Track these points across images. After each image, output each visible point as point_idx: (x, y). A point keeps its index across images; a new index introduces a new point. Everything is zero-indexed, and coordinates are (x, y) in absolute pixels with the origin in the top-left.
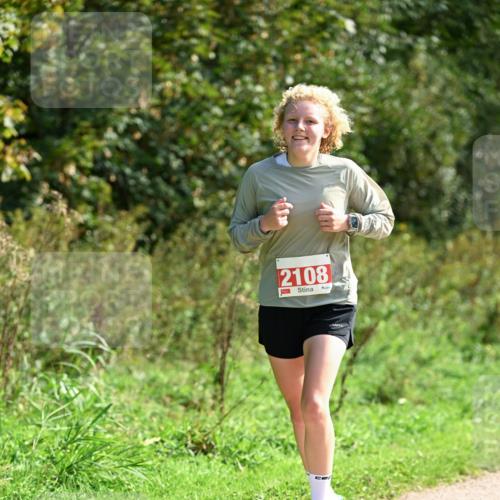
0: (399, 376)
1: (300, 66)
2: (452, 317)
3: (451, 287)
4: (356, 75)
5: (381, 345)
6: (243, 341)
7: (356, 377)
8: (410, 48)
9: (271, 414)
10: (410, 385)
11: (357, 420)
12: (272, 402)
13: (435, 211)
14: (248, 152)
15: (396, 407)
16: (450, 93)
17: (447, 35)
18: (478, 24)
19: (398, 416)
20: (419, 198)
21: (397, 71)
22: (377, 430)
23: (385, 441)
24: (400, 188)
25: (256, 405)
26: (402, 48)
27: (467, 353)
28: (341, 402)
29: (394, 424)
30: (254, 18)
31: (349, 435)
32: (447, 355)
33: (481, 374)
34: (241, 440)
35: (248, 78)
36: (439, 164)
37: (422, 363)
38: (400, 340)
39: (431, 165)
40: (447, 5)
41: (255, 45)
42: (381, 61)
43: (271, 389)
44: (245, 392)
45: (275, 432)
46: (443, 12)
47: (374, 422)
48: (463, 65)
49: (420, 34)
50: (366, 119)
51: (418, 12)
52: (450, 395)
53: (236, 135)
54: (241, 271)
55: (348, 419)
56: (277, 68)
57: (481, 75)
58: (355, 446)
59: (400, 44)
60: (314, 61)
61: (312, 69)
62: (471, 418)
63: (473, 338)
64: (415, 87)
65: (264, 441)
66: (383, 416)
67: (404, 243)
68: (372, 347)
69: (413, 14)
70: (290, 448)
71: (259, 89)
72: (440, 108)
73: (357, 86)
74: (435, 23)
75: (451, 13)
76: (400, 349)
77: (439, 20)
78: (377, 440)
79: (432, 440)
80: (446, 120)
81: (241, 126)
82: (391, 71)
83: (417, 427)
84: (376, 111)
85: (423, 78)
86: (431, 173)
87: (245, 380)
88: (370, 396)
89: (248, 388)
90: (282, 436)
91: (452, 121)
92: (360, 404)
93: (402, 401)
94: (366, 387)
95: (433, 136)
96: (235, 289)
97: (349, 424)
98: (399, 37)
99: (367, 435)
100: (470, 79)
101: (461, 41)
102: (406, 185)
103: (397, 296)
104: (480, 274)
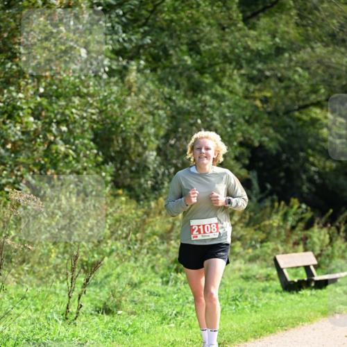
0: (118, 295)
1: (48, 80)
2: (155, 254)
3: (154, 233)
4: (88, 87)
5: (105, 274)
6: (9, 272)
7: (88, 296)
8: (125, 68)
9: (29, 322)
10: (126, 301)
11: (89, 326)
12: (30, 313)
13: (142, 180)
14: (13, 139)
15: (116, 316)
16: (152, 100)
17: (150, 59)
18: (171, 52)
19: (117, 323)
20: (131, 171)
21: (116, 83)
22: (103, 332)
23: (108, 340)
24: (118, 165)
25: (19, 315)
26: (119, 68)
27: (165, 279)
28: (78, 313)
29: (115, 329)
30: (17, 47)
31: (84, 336)
32: (151, 280)
33: (175, 293)
34: (8, 340)
35: (12, 88)
36: (145, 148)
37: (134, 286)
38: (119, 270)
39: (140, 150)
40: (151, 40)
41: (17, 65)
42: (105, 76)
43: (29, 304)
44: (11, 306)
45: (32, 334)
46: (148, 44)
47: (101, 327)
48: (162, 81)
49: (131, 59)
50: (94, 117)
51: (131, 44)
52: (153, 308)
53: (4, 127)
54: (8, 222)
55: (83, 324)
56: (34, 81)
57: (174, 87)
58: (87, 344)
59: (118, 65)
60: (58, 77)
61: (57, 82)
62: (168, 324)
63: (169, 268)
64: (129, 95)
65: (24, 341)
66: (107, 323)
67: (121, 203)
68: (100, 274)
69: (126, 45)
70: (42, 345)
71: (21, 95)
72: (146, 110)
73: (88, 95)
74: (141, 51)
75: (153, 45)
76: (118, 276)
77: (145, 49)
78: (103, 339)
79: (141, 339)
80: (150, 118)
81: (8, 122)
82: (112, 84)
83: (130, 330)
84: (101, 112)
85: (134, 89)
86: (139, 155)
87: (12, 298)
88: (98, 309)
89: (13, 304)
90: (36, 337)
91: (154, 119)
92: (91, 314)
93: (119, 312)
94: (95, 302)
95: (141, 129)
96: (4, 235)
97: (84, 328)
98: (118, 60)
99: (96, 336)
100: (166, 90)
101: (160, 64)
102: (122, 163)
103: (116, 239)
104: (174, 224)
